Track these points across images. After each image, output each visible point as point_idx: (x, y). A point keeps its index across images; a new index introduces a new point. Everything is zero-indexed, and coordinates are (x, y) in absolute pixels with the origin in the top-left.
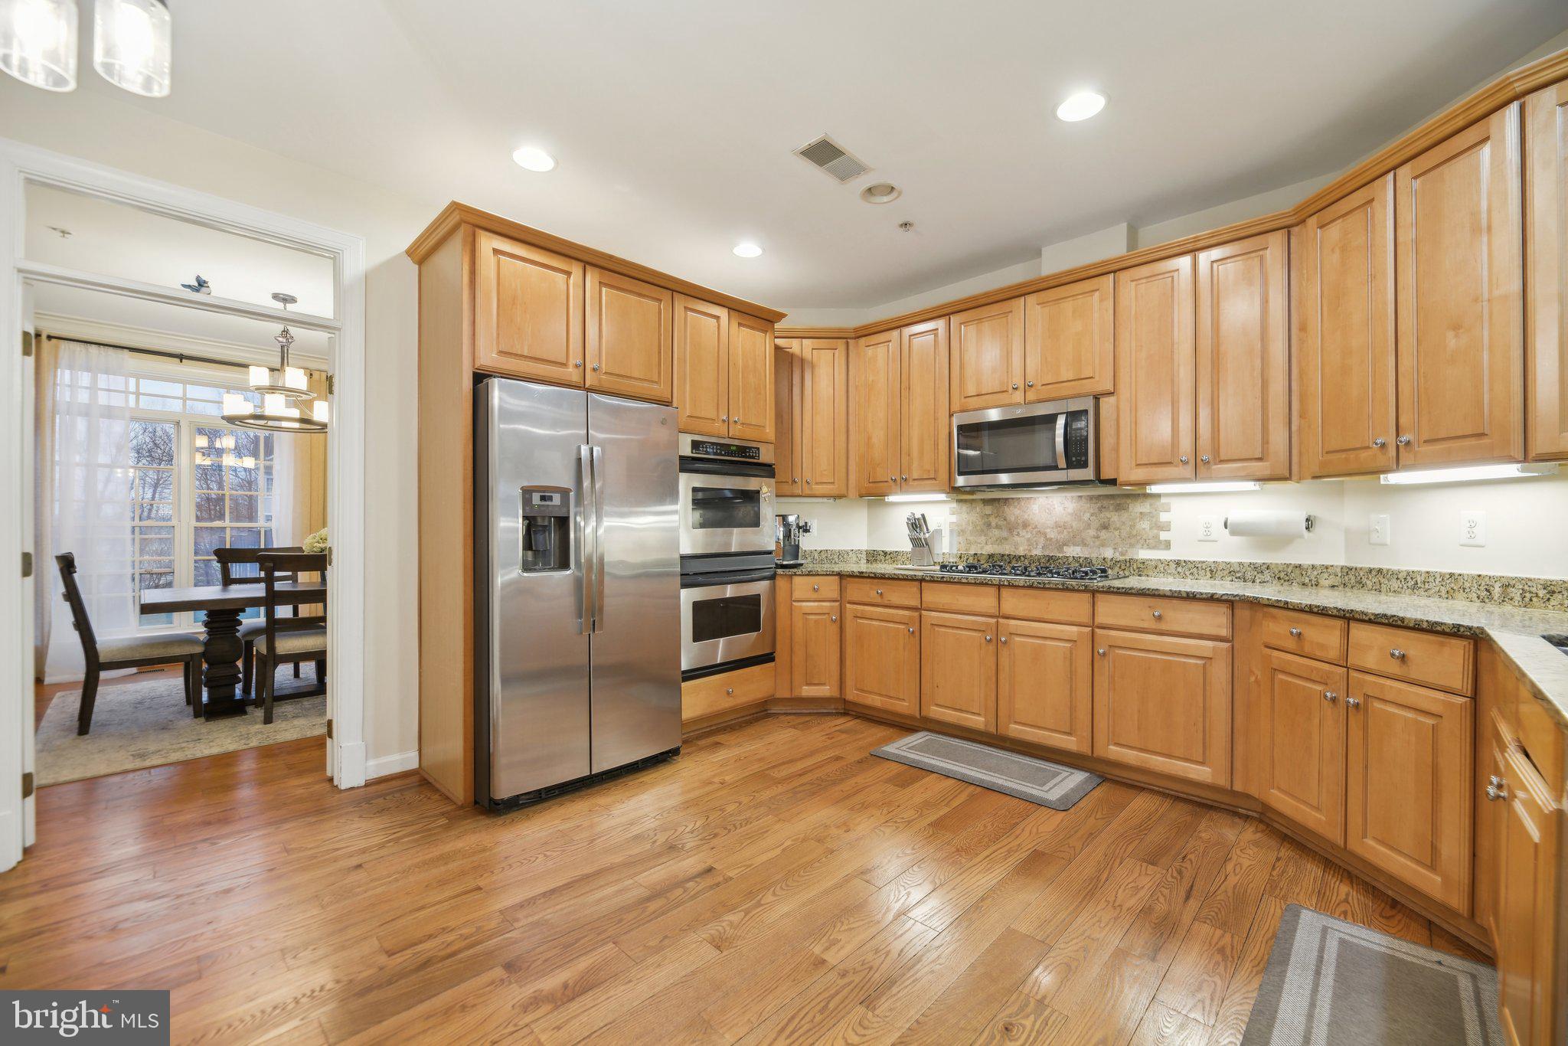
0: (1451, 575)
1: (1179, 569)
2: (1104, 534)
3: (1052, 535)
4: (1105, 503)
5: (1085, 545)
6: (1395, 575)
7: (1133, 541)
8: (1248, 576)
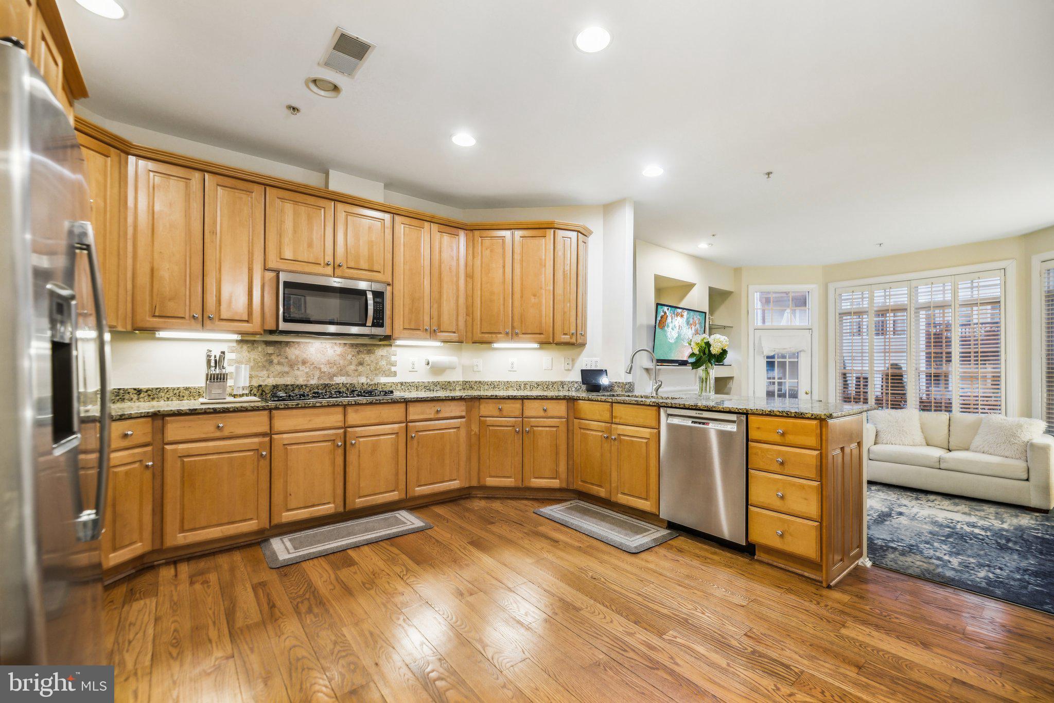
0: (508, 382)
1: (403, 387)
2: (360, 368)
3: (325, 369)
4: (361, 349)
5: (349, 375)
6: (486, 383)
7: (377, 372)
8: (431, 388)
